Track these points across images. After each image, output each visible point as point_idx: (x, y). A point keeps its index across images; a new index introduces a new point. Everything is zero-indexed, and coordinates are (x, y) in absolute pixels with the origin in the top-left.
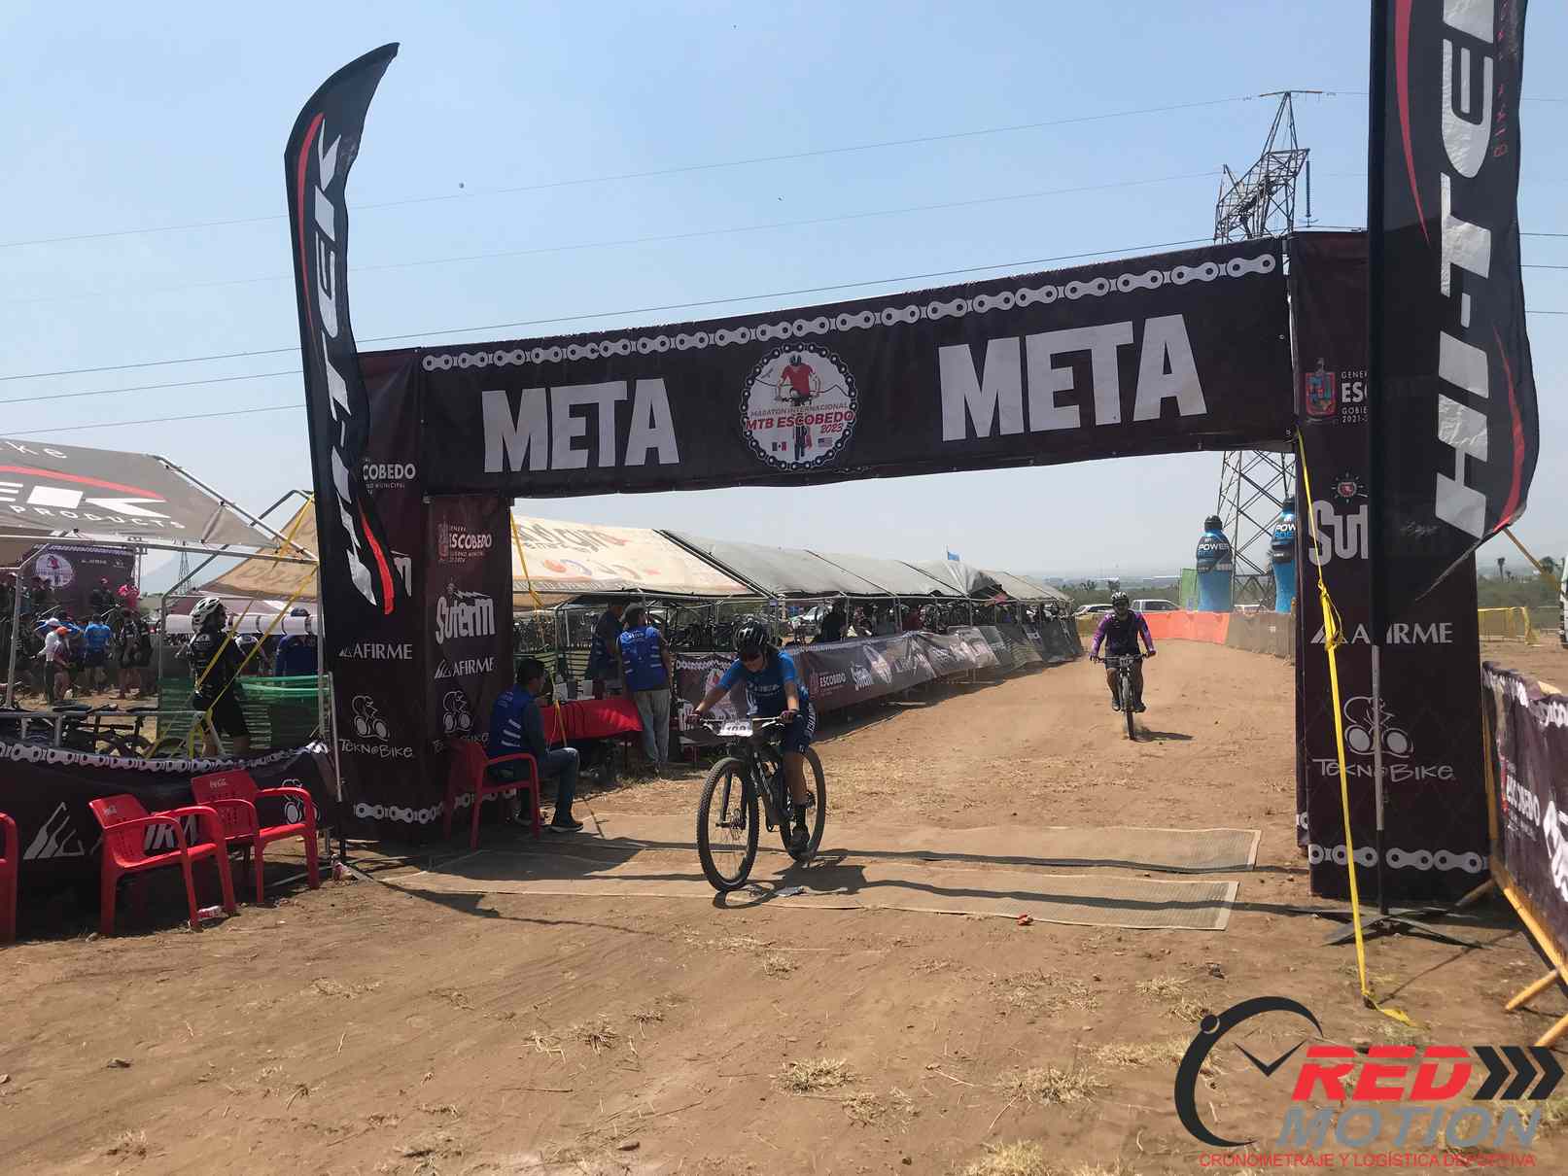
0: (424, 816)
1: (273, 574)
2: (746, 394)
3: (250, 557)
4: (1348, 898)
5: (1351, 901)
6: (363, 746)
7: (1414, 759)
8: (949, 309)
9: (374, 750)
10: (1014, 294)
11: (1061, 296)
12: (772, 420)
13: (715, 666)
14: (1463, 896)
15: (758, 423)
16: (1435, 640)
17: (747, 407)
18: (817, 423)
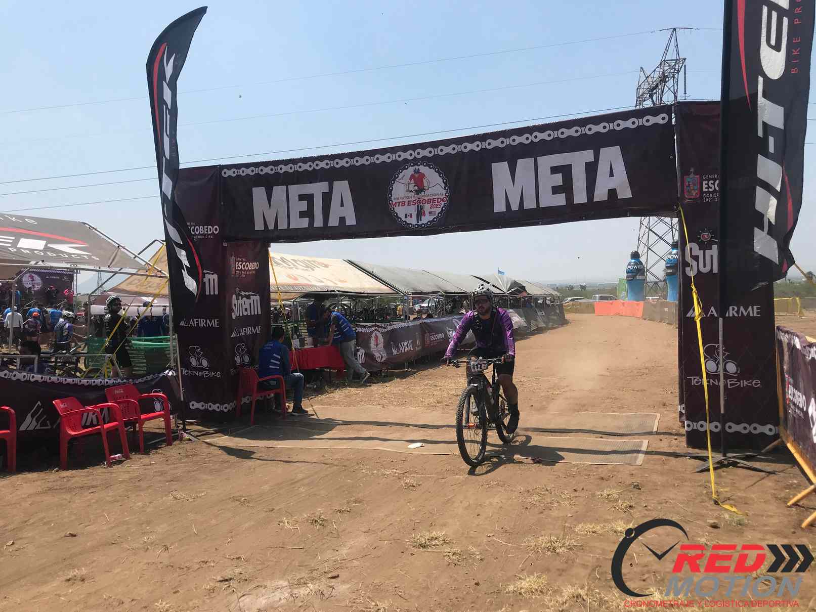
0: (226, 408)
1: (146, 283)
2: (391, 188)
3: (132, 274)
4: (706, 449)
5: (708, 450)
6: (194, 372)
7: (740, 376)
8: (497, 143)
9: (201, 374)
10: (531, 135)
11: (556, 136)
12: (405, 202)
13: (375, 330)
14: (765, 448)
15: (397, 204)
16: (751, 315)
17: (392, 195)
18: (428, 203)
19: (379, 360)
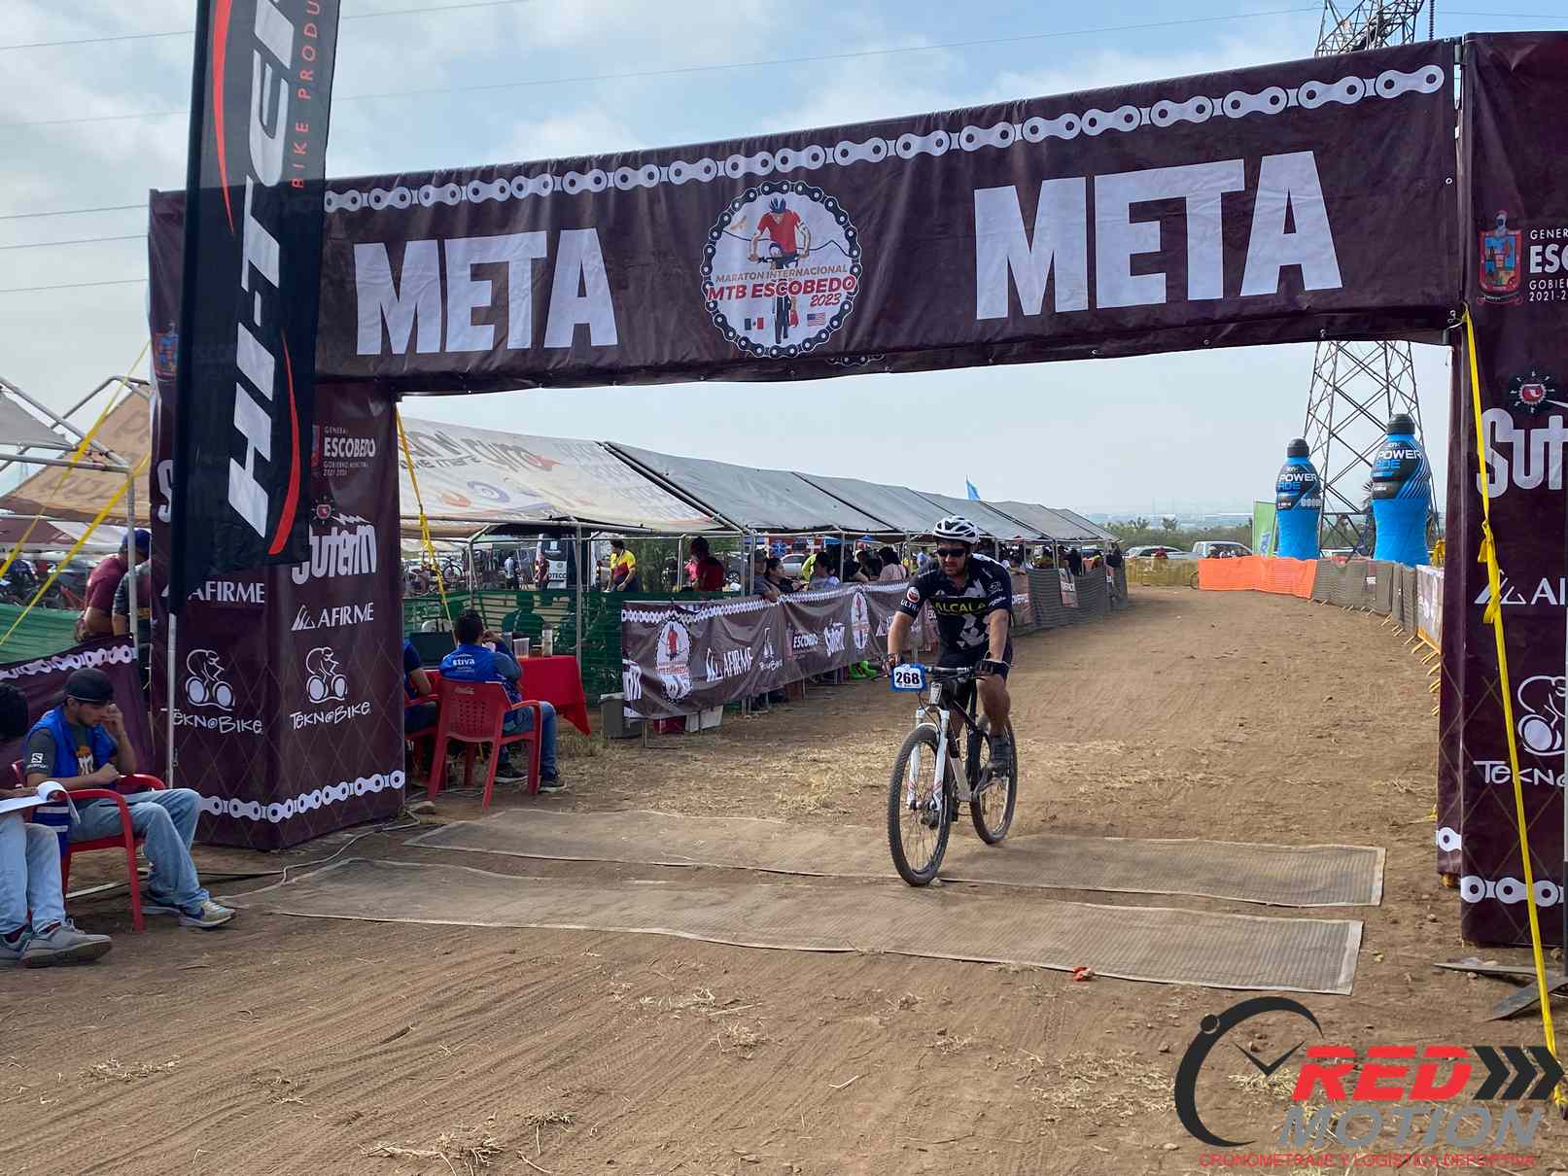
0: (275, 813)
2: (710, 250)
3: (49, 464)
6: (196, 718)
8: (991, 137)
9: (212, 723)
10: (1080, 118)
11: (1146, 121)
12: (745, 287)
13: (671, 618)
15: (726, 292)
17: (711, 269)
18: (805, 292)
19: (672, 694)
